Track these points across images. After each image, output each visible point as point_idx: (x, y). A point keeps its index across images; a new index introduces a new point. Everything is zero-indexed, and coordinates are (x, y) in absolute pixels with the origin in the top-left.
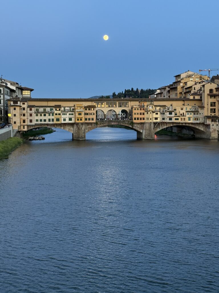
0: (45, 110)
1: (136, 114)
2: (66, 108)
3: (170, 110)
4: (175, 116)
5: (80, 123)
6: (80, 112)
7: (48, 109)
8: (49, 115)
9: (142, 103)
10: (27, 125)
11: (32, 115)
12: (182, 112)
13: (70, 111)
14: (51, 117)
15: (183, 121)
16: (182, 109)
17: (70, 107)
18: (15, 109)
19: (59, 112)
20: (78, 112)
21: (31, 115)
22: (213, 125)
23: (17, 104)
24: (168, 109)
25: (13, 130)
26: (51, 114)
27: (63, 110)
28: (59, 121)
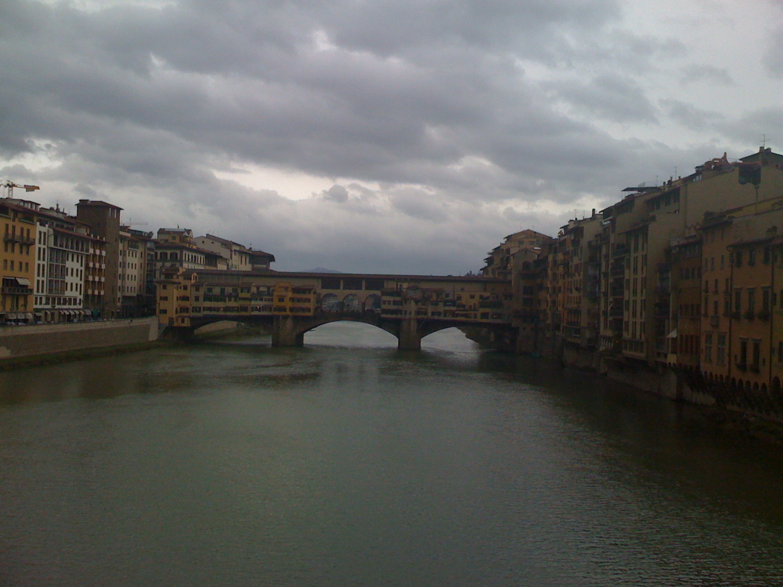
0: (223, 291)
1: (387, 302)
2: (261, 289)
3: (450, 297)
4: (457, 310)
5: (281, 317)
6: (281, 296)
7: (229, 290)
8: (230, 300)
9: (399, 284)
10: (189, 317)
11: (200, 298)
12: (472, 302)
13: (269, 294)
14: (232, 304)
15: (472, 319)
16: (472, 297)
17: (269, 288)
18: (165, 287)
19: (248, 295)
20: (278, 296)
21: (197, 299)
22: (524, 329)
23: (172, 278)
24: (446, 297)
25: (160, 325)
26: (233, 299)
27: (256, 292)
28: (247, 311)
